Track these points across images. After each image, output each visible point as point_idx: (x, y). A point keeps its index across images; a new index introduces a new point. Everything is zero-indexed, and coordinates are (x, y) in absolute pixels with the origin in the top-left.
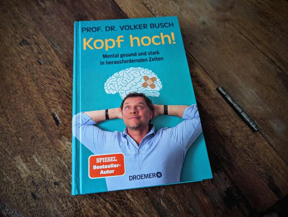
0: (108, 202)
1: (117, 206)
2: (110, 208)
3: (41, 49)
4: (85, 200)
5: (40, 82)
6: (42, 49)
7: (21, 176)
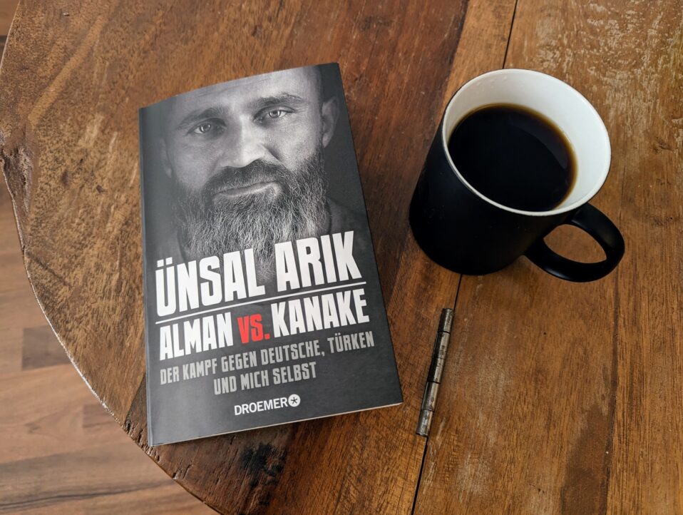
0: (121, 274)
1: (123, 291)
2: (114, 283)
3: (277, 16)
4: (102, 242)
5: (226, 54)
6: (279, 16)
7: (80, 140)
